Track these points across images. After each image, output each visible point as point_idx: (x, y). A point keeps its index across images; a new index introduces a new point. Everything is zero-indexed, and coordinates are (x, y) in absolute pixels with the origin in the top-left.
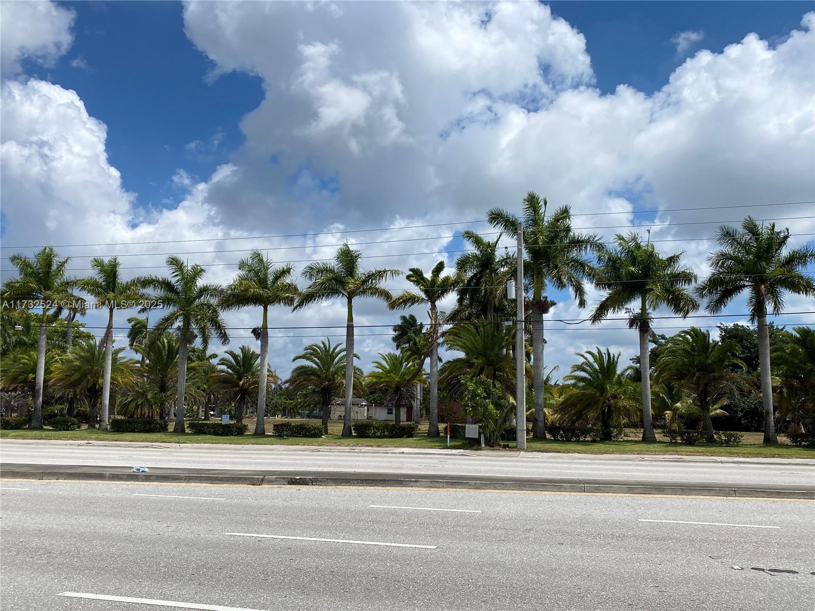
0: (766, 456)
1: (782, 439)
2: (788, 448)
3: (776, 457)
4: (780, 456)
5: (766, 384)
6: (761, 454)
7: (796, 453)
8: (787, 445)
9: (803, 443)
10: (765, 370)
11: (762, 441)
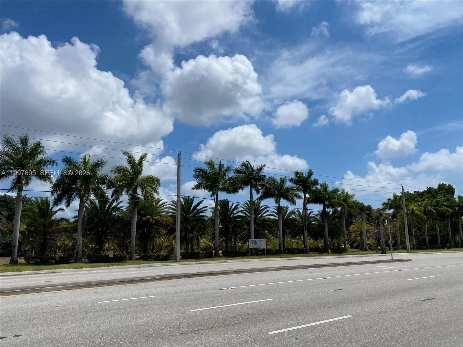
0: (9, 271)
1: (21, 260)
2: (23, 266)
3: (15, 271)
4: (17, 271)
5: (16, 230)
6: (6, 270)
7: (26, 268)
8: (23, 264)
9: (32, 262)
10: (17, 222)
11: (9, 262)
